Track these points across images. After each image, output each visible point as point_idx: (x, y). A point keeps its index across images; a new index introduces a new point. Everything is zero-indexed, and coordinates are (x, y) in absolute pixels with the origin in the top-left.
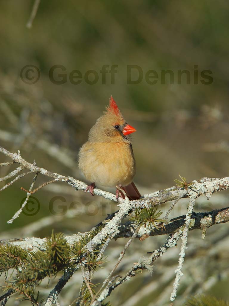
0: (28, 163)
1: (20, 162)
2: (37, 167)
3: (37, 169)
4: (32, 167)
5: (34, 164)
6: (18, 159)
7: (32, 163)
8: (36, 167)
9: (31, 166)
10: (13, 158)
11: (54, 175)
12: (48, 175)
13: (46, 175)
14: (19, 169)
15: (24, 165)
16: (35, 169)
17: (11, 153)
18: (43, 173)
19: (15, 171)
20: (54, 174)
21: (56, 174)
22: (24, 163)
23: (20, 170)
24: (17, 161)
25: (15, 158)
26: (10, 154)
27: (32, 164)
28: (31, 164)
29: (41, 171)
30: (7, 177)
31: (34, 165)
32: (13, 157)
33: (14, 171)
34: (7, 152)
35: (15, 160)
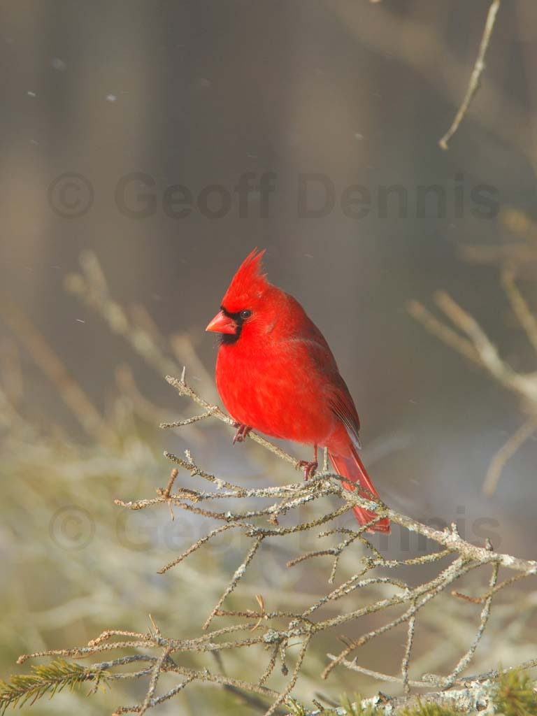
0: (474, 547)
1: (459, 547)
2: (493, 554)
3: (492, 556)
4: (483, 555)
5: (487, 548)
6: (452, 541)
7: (483, 546)
8: (492, 552)
9: (482, 553)
10: (443, 541)
11: (530, 564)
12: (518, 566)
13: (513, 567)
14: (459, 562)
15: (467, 552)
16: (490, 557)
17: (438, 532)
18: (506, 564)
19: (450, 568)
20: (529, 562)
21: (532, 563)
22: (466, 548)
23: (460, 564)
24: (451, 545)
25: (447, 541)
26: (436, 534)
27: (484, 549)
28: (480, 549)
29: (502, 560)
30: (434, 582)
31: (487, 550)
32: (441, 539)
33: (447, 568)
34: (429, 530)
35: (448, 544)
